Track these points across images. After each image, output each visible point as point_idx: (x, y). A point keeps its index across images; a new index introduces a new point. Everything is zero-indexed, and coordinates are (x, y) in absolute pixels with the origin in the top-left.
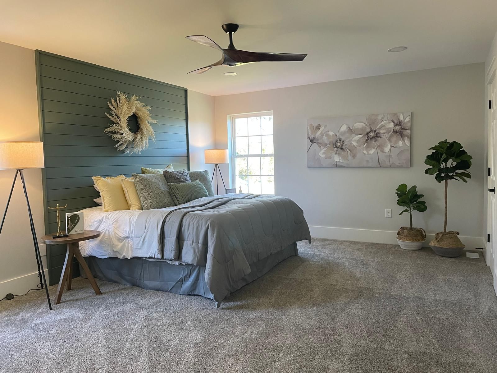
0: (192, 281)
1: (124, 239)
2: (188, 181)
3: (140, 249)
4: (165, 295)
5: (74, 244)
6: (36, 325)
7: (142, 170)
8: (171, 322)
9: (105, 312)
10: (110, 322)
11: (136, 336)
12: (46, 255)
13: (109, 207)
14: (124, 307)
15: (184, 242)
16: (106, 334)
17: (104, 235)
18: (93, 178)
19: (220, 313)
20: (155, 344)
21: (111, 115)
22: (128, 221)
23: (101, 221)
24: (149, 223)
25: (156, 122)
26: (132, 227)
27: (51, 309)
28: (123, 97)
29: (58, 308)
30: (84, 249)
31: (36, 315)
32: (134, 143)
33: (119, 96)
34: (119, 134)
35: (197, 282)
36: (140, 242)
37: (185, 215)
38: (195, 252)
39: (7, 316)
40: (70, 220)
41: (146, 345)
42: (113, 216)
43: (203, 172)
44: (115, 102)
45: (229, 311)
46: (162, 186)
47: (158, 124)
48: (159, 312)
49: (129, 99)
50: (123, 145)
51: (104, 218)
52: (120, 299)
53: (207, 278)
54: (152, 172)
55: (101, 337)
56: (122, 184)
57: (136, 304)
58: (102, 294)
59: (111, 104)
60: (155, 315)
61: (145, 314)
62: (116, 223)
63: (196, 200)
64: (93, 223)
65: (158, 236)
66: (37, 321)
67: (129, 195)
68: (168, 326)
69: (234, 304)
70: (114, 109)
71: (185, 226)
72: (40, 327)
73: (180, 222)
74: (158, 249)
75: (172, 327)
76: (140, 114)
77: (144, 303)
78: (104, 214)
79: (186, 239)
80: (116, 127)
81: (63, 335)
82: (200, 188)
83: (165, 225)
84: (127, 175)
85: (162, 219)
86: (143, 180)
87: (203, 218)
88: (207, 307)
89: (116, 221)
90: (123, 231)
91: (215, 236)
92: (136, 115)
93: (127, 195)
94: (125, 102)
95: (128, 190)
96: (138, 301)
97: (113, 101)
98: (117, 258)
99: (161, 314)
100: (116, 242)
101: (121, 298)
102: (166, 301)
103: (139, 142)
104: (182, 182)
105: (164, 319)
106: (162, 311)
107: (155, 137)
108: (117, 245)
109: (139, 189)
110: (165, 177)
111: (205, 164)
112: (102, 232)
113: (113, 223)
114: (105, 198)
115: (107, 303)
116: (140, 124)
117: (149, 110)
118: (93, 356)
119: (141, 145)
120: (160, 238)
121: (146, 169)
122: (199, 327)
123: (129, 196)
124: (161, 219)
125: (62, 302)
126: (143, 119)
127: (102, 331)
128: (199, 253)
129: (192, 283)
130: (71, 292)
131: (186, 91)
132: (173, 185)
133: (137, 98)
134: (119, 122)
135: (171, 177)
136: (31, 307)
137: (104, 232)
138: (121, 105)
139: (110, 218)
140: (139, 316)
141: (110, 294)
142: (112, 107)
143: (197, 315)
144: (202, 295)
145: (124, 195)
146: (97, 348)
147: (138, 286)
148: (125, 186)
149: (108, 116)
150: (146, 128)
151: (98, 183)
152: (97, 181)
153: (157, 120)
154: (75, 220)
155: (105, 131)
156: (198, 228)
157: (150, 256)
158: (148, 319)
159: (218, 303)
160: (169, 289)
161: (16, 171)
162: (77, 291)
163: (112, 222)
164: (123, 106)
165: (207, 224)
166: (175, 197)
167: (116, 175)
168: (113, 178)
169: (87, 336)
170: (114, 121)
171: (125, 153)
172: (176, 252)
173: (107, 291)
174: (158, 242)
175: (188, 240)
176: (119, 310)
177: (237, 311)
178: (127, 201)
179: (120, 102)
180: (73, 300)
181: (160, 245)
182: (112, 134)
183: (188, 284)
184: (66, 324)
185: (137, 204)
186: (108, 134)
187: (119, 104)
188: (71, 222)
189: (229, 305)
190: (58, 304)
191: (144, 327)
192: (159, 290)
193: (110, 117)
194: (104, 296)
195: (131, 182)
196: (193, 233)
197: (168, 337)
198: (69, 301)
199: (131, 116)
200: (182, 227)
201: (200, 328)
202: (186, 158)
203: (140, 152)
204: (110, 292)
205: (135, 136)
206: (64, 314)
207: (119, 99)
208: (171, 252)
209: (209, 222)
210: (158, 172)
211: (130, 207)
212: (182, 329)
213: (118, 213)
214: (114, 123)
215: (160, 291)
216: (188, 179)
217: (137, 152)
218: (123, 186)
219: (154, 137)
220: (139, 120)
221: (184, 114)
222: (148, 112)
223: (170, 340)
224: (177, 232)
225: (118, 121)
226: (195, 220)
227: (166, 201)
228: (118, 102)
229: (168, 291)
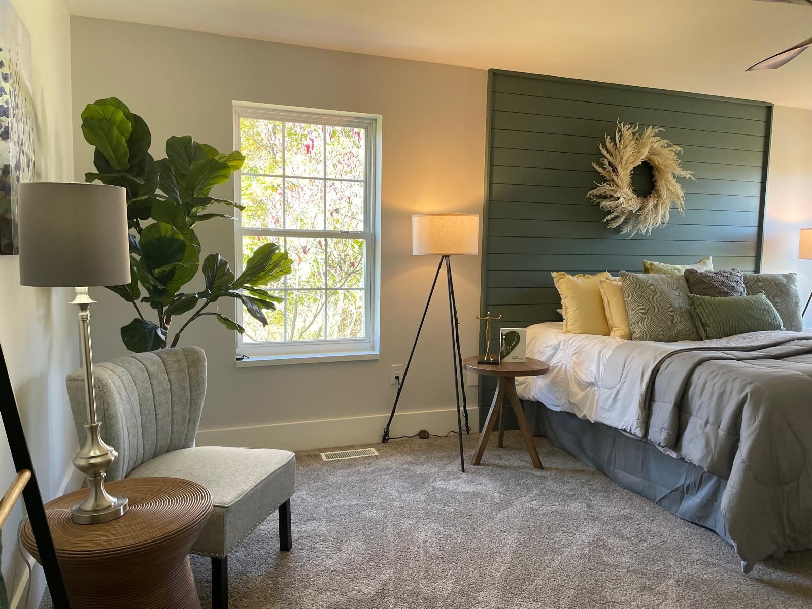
0: (703, 500)
1: (589, 386)
2: (740, 293)
3: (608, 410)
4: (648, 508)
5: (508, 379)
6: (434, 489)
7: (645, 265)
8: (636, 566)
9: (533, 503)
10: (533, 525)
11: (562, 567)
12: (477, 384)
13: (573, 327)
14: (566, 506)
15: (690, 417)
16: (519, 543)
17: (558, 372)
18: (554, 274)
19: (746, 586)
20: (588, 598)
21: (602, 165)
22: (596, 356)
23: (557, 347)
24: (628, 366)
25: (689, 175)
26: (601, 368)
27: (463, 471)
28: (627, 131)
29: (473, 473)
30: (530, 388)
31: (441, 474)
32: (640, 215)
33: (620, 131)
34: (612, 200)
35: (713, 504)
36: (609, 397)
37: (700, 363)
38: (708, 443)
39: (408, 463)
40: (505, 339)
41: (572, 592)
42: (575, 342)
43: (781, 277)
44: (612, 142)
45: (769, 589)
46: (677, 299)
47: (693, 179)
48: (623, 537)
49: (638, 137)
50: (618, 219)
51: (562, 343)
52: (566, 488)
53: (726, 506)
54: (663, 269)
55: (508, 546)
56: (601, 288)
57: (588, 506)
58: (542, 469)
59: (605, 146)
60: (611, 541)
61: (596, 531)
62: (578, 355)
63: (745, 335)
64: (545, 349)
65: (641, 395)
66: (438, 484)
67: (611, 309)
68: (628, 572)
69: (789, 578)
70: (607, 155)
71: (695, 387)
72: (438, 495)
73: (687, 375)
74: (638, 419)
75: (634, 577)
76: (657, 161)
77: (603, 509)
78: (562, 337)
79: (694, 413)
80: (608, 187)
81: (460, 519)
82: (763, 310)
83: (657, 375)
84: (614, 273)
85: (654, 363)
86: (641, 284)
87: (737, 378)
88: (722, 563)
89: (578, 352)
90: (587, 371)
91: (757, 422)
92: (650, 164)
93: (607, 309)
94: (630, 141)
95: (609, 300)
96: (594, 501)
97: (608, 140)
98: (574, 415)
99: (624, 542)
100: (575, 389)
101: (569, 487)
102: (645, 520)
103: (650, 214)
104: (725, 294)
105: (625, 554)
106: (628, 538)
107: (683, 203)
108: (577, 395)
109: (629, 300)
110: (687, 280)
111: (799, 258)
112: (557, 367)
113: (573, 355)
114: (568, 310)
115: (544, 488)
116: (656, 181)
117: (678, 154)
118: (481, 575)
119: (654, 218)
120: (644, 398)
121: (653, 264)
122: (688, 600)
123: (610, 311)
124: (652, 363)
125: (482, 465)
126: (663, 170)
127: (515, 534)
128: (718, 448)
129: (701, 502)
130: (501, 452)
131: (769, 108)
132: (699, 300)
133: (656, 131)
134: (615, 178)
135: (699, 283)
136: (441, 459)
137: (559, 367)
138: (622, 146)
139: (571, 344)
140: (583, 530)
141: (555, 474)
142: (604, 152)
143: (694, 572)
144: (720, 534)
145: (604, 308)
146: (495, 562)
147: (605, 475)
148: (605, 292)
149: (597, 168)
150: (667, 188)
151: (560, 283)
152: (559, 279)
153: (693, 171)
154: (513, 340)
155: (589, 194)
156: (721, 395)
157: (624, 427)
158: (597, 545)
159: (745, 563)
160: (658, 499)
161: (441, 257)
162: (510, 453)
163: (572, 353)
164: (625, 147)
165: (743, 391)
166: (700, 323)
167: (594, 272)
168: (588, 277)
169: (490, 536)
170: (605, 177)
171: (623, 233)
172: (671, 434)
173: (553, 466)
174: (640, 407)
175: (699, 415)
176: (556, 507)
177: (790, 598)
178: (606, 319)
179: (620, 141)
180: (498, 466)
181: (642, 413)
182: (600, 200)
183: (693, 501)
184: (472, 502)
185: (623, 327)
186: (593, 199)
187: (618, 145)
188: (506, 343)
189: (776, 575)
190: (476, 465)
191: (583, 556)
192: (639, 493)
193: (600, 170)
194: (544, 473)
195: (618, 286)
196: (710, 404)
197: (618, 594)
198: (493, 465)
199: (639, 165)
200: (690, 388)
201: (689, 602)
202: (754, 245)
203: (649, 232)
204: (557, 469)
205: (643, 202)
206: (477, 485)
207: (620, 136)
208: (661, 432)
209: (748, 390)
210: (676, 271)
211: (612, 330)
212: (650, 589)
213: (583, 339)
214: (606, 181)
215: (642, 496)
216: (742, 288)
217: (644, 232)
218: (602, 291)
219: (681, 204)
220: (656, 173)
221: (760, 156)
222: (675, 158)
223: (617, 603)
224: (678, 395)
225: (612, 175)
226: (719, 379)
227: (679, 327)
228: (617, 141)
229: (655, 500)
